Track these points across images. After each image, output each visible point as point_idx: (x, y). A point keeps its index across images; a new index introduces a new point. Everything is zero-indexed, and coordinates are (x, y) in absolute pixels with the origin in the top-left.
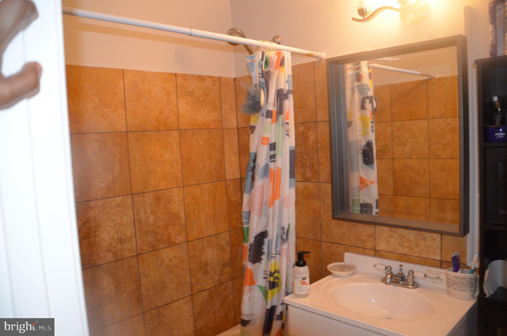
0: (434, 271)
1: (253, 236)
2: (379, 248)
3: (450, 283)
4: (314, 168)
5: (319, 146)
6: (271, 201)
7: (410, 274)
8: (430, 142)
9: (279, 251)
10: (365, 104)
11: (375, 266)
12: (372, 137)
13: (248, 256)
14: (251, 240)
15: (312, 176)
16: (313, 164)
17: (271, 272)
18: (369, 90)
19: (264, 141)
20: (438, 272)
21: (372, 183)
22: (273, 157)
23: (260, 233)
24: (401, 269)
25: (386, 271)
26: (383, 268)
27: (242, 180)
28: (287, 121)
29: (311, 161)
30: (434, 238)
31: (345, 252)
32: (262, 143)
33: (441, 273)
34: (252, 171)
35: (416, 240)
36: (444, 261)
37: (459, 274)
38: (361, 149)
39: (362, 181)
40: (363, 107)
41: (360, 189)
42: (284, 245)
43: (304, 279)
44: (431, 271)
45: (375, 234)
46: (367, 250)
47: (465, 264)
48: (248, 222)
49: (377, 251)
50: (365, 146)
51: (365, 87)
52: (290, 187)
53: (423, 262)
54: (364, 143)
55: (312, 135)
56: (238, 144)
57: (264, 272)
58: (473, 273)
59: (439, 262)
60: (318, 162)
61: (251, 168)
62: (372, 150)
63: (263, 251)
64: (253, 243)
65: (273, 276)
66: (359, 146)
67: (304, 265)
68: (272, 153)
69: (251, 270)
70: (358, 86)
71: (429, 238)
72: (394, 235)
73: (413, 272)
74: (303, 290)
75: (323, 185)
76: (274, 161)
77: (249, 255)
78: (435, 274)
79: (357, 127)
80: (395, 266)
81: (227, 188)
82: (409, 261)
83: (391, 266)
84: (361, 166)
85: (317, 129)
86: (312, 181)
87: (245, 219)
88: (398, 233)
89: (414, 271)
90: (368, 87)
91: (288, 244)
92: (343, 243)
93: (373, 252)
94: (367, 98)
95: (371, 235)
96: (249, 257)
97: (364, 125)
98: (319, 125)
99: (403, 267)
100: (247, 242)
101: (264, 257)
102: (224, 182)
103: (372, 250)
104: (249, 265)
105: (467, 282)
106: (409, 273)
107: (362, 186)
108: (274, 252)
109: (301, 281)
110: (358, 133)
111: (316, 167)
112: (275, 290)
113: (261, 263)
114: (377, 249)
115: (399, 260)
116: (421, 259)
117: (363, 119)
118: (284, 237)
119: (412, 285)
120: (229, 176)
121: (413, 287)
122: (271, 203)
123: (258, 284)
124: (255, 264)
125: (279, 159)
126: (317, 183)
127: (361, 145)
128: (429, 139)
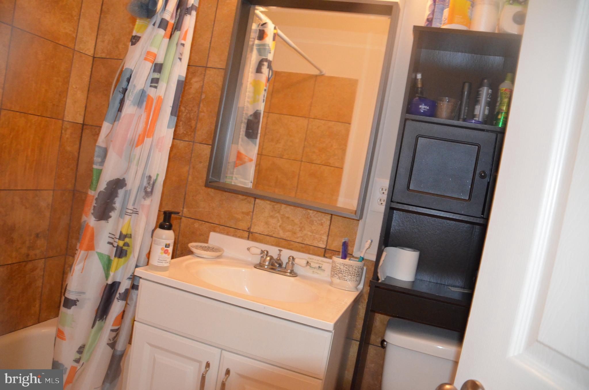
0: (316, 260)
1: (106, 181)
2: (255, 229)
3: (335, 271)
4: (190, 123)
5: (203, 97)
6: (141, 138)
7: (290, 260)
8: (306, 143)
9: (137, 209)
10: (263, 67)
11: (248, 249)
12: (261, 107)
13: (92, 208)
14: (102, 186)
15: (185, 132)
16: (190, 118)
17: (121, 233)
18: (270, 52)
19: (149, 57)
20: (321, 262)
21: (251, 160)
22: (155, 82)
23: (116, 179)
24: (279, 255)
25: (262, 255)
26: (259, 251)
27: (85, 127)
28: (183, 42)
29: (188, 114)
30: (322, 223)
31: (211, 231)
32: (146, 59)
33: (323, 262)
34: (122, 93)
35: (301, 223)
36: (328, 249)
37: (347, 261)
38: (245, 118)
39: (239, 156)
40: (259, 70)
41: (236, 165)
42: (146, 200)
43: (167, 246)
44: (313, 259)
45: (253, 212)
46: (238, 231)
47: (351, 255)
48: (102, 162)
49: (252, 233)
50: (251, 115)
51: (267, 47)
52: (169, 127)
53: (306, 248)
54: (251, 112)
55: (196, 82)
56: (89, 78)
57: (109, 234)
58: (362, 262)
59: (324, 250)
60: (198, 116)
61: (122, 88)
62: (258, 122)
63: (114, 205)
64: (103, 190)
65: (123, 240)
66: (244, 115)
67: (169, 228)
68: (156, 75)
69: (93, 229)
70: (259, 45)
71: (316, 222)
72: (277, 215)
73: (293, 258)
74: (163, 261)
75: (198, 146)
76: (156, 87)
77: (94, 206)
78: (317, 263)
79: (246, 92)
80: (274, 251)
81: (63, 132)
82: (289, 247)
83: (268, 251)
84: (242, 140)
85: (205, 76)
86: (184, 139)
87: (98, 156)
88: (282, 213)
89: (295, 257)
90: (270, 48)
91: (152, 200)
92: (210, 221)
93: (246, 234)
94: (266, 60)
95: (248, 214)
96: (94, 210)
97: (256, 91)
98: (208, 72)
99: (282, 253)
100: (95, 190)
101: (114, 214)
102: (60, 121)
103: (245, 232)
104: (91, 221)
105: (354, 271)
106: (289, 258)
107: (237, 162)
108: (130, 206)
109: (162, 249)
110: (247, 99)
111: (193, 123)
112: (122, 260)
113: (108, 222)
114: (252, 230)
115: (277, 245)
116: (303, 246)
117: (256, 84)
118: (149, 190)
119: (290, 273)
120: (68, 117)
121: (291, 275)
122: (140, 141)
123: (99, 250)
124: (99, 221)
125: (162, 85)
126: (190, 143)
127: (246, 114)
128: (306, 139)
